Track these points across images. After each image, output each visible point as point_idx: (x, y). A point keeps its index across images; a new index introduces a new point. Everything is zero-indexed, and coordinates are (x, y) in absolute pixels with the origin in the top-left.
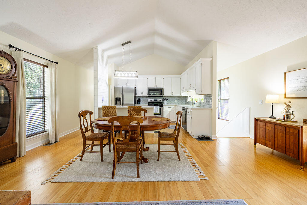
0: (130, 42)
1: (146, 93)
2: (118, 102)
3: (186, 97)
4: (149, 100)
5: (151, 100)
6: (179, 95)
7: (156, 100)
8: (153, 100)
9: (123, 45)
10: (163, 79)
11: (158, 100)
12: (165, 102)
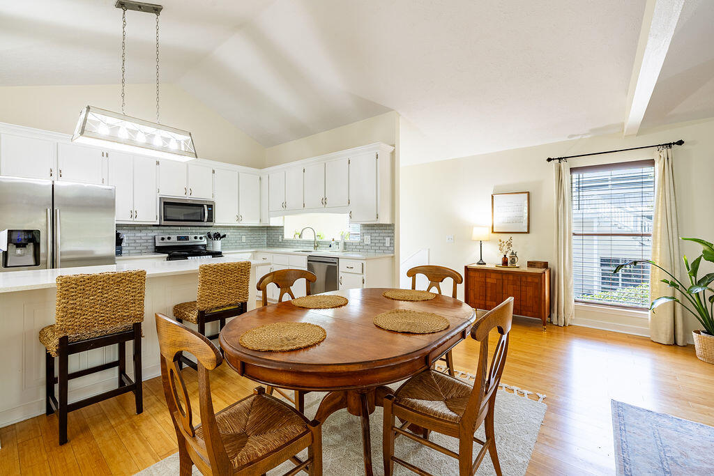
0: (156, 10)
1: (150, 214)
3: (279, 229)
4: (159, 237)
5: (166, 237)
6: (256, 223)
7: (187, 238)
8: (174, 239)
10: (214, 172)
11: (192, 237)
12: (218, 243)
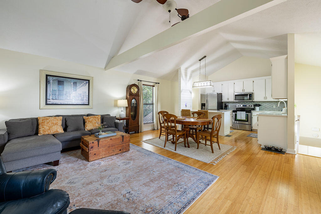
0: (205, 57)
1: (232, 99)
2: (203, 107)
4: (237, 105)
5: (239, 105)
7: (246, 106)
8: (242, 105)
9: (200, 60)
10: (253, 82)
11: (248, 105)
12: (257, 108)
